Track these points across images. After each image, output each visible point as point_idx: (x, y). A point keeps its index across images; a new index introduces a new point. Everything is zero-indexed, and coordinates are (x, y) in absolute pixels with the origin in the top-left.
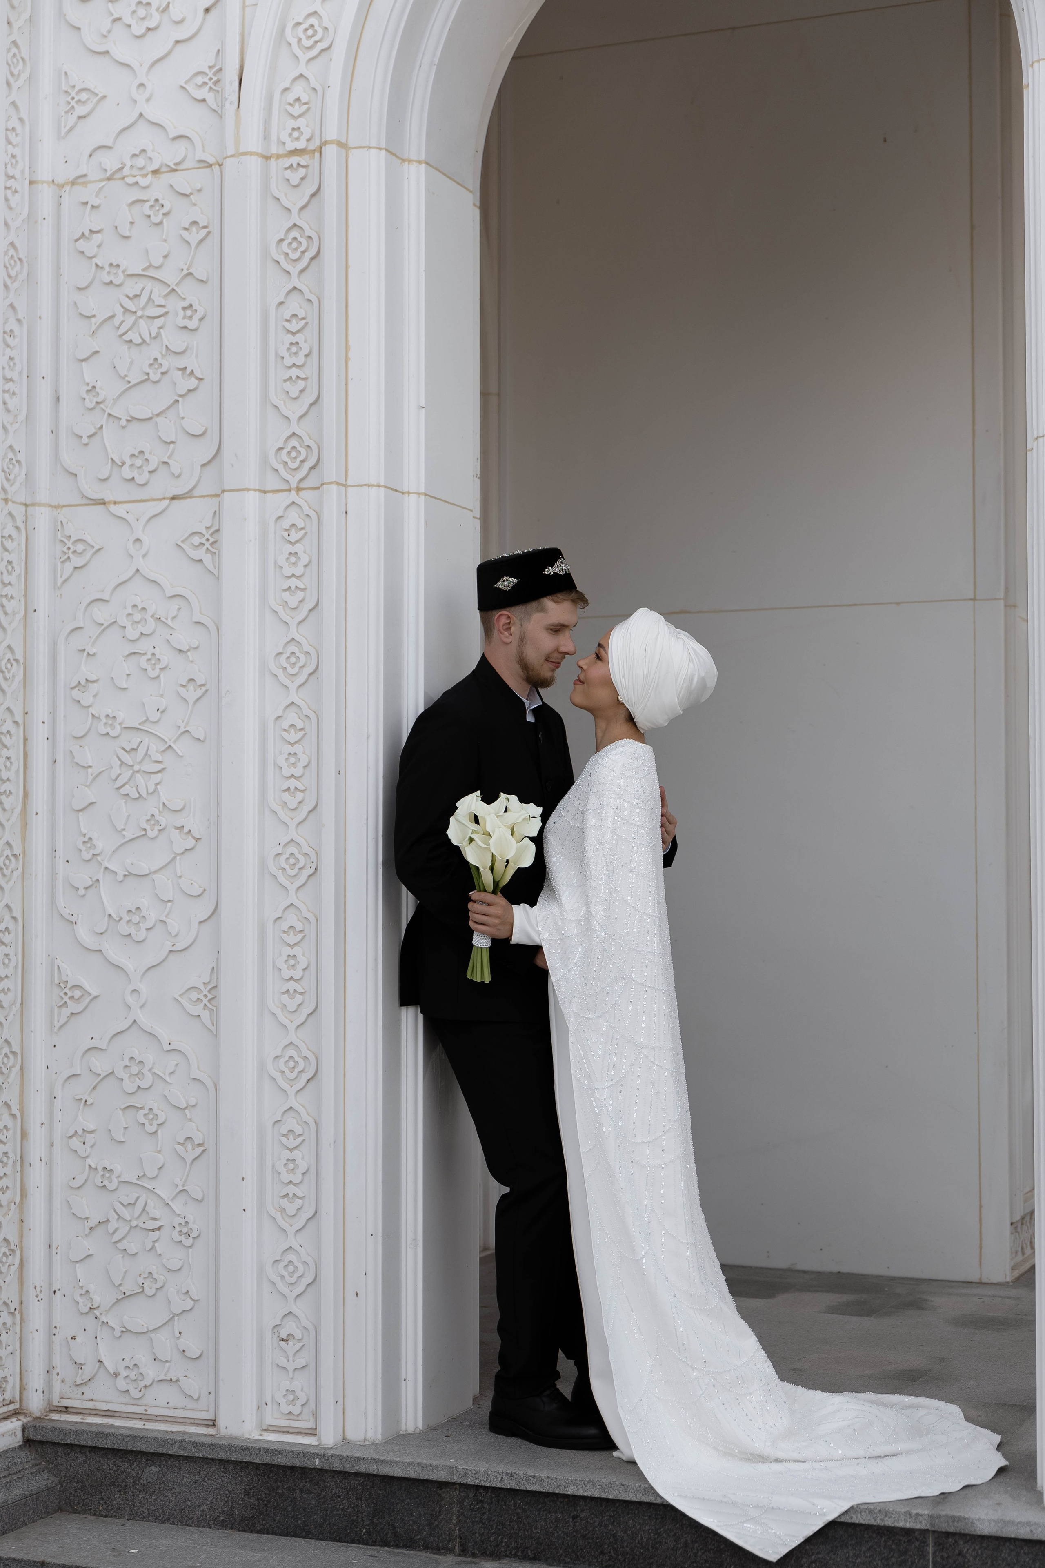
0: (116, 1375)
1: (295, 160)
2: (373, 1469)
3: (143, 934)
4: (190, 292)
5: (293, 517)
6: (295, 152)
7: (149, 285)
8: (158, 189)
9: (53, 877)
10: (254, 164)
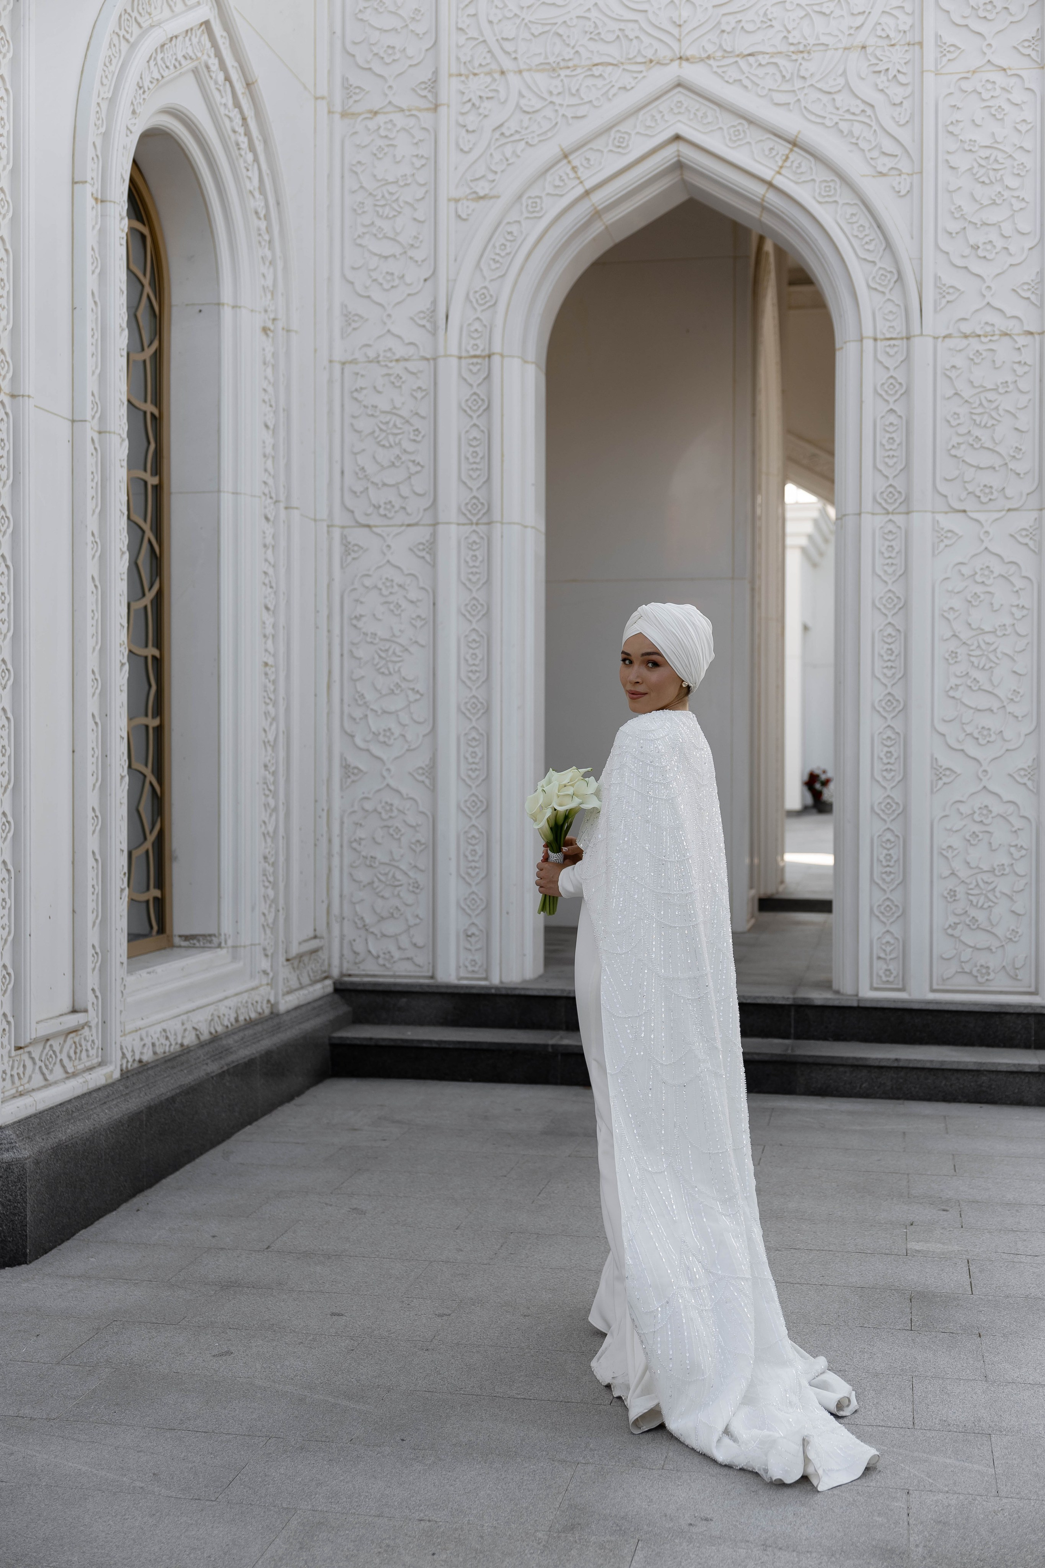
0: (378, 957)
1: (475, 360)
2: (523, 992)
3: (392, 741)
4: (417, 423)
5: (474, 537)
6: (475, 356)
7: (394, 418)
8: (398, 369)
9: (342, 713)
10: (454, 361)
